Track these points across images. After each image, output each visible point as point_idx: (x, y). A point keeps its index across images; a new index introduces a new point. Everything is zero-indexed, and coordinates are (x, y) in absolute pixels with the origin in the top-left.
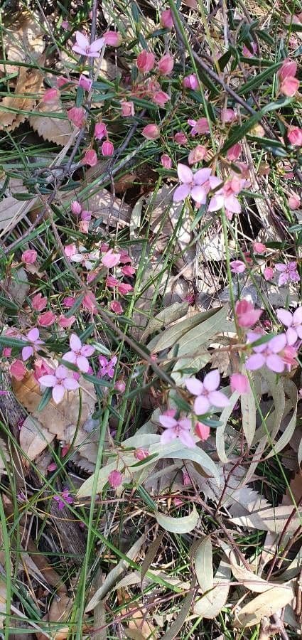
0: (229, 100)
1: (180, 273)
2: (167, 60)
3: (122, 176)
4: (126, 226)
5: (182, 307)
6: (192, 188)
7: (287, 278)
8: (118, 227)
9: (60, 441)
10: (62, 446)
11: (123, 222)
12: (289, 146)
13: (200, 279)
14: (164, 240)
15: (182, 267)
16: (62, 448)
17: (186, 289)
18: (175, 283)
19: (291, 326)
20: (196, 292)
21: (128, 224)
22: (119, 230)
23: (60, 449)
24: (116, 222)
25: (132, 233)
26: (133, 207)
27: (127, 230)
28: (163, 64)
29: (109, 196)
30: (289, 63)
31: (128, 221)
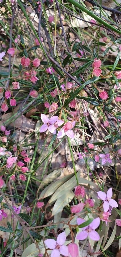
0: (68, 79)
1: (59, 152)
2: (37, 61)
3: (31, 109)
4: (33, 132)
5: (58, 172)
6: (49, 126)
7: (106, 161)
8: (30, 132)
9: (3, 238)
10: (4, 241)
11: (32, 130)
12: (100, 100)
13: (68, 154)
14: (51, 137)
15: (59, 149)
16: (4, 242)
17: (62, 159)
18: (57, 157)
19: (106, 200)
20: (66, 161)
21: (34, 131)
22: (30, 133)
23: (3, 243)
24: (28, 130)
25: (36, 135)
26: (36, 122)
27: (34, 133)
28: (35, 63)
29: (25, 118)
30: (97, 61)
31: (34, 129)
